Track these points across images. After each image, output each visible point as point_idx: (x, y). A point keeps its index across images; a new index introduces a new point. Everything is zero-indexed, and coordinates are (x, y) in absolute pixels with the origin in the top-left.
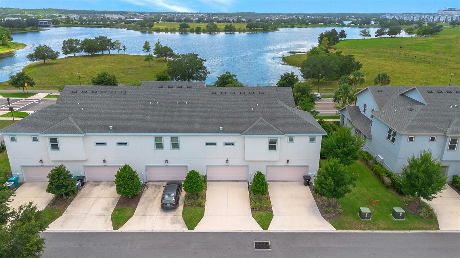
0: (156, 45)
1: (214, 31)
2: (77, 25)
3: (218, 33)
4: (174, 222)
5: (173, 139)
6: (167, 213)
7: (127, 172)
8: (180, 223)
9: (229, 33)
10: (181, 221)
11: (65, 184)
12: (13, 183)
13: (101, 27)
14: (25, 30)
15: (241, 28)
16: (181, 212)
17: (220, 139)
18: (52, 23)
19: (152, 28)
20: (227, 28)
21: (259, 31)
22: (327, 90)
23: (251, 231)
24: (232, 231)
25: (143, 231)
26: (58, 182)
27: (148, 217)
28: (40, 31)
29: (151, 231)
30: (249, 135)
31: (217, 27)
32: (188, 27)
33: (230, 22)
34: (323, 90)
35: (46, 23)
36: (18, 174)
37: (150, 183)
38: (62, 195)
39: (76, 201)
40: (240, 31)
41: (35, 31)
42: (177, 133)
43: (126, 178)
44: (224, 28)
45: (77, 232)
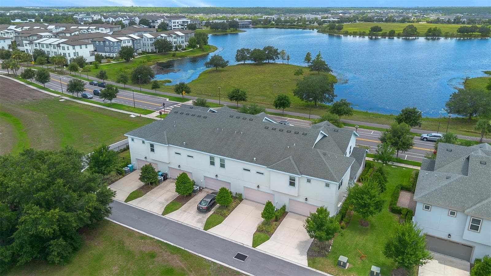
0: (317, 57)
1: (412, 35)
2: (273, 26)
3: (417, 37)
4: (199, 221)
5: (222, 161)
6: (200, 214)
7: (182, 177)
8: (202, 223)
9: (431, 39)
10: (203, 223)
11: (148, 177)
12: (129, 168)
13: (294, 28)
14: (226, 32)
15: (448, 32)
16: (209, 216)
17: (254, 168)
18: (252, 24)
19: (341, 30)
20: (430, 32)
21: (475, 37)
22: (468, 132)
23: (242, 245)
24: (230, 240)
25: (177, 222)
26: (144, 175)
27: (186, 213)
28: (239, 33)
29: (180, 223)
30: (272, 169)
31: (417, 31)
32: (381, 30)
33: (444, 22)
34: (463, 131)
35: (247, 24)
36: (134, 163)
37: (206, 190)
38: (148, 184)
39: (155, 189)
40: (446, 36)
41: (234, 32)
42: (223, 156)
43: (181, 182)
44: (426, 32)
45: (143, 210)
